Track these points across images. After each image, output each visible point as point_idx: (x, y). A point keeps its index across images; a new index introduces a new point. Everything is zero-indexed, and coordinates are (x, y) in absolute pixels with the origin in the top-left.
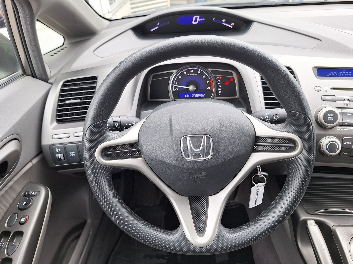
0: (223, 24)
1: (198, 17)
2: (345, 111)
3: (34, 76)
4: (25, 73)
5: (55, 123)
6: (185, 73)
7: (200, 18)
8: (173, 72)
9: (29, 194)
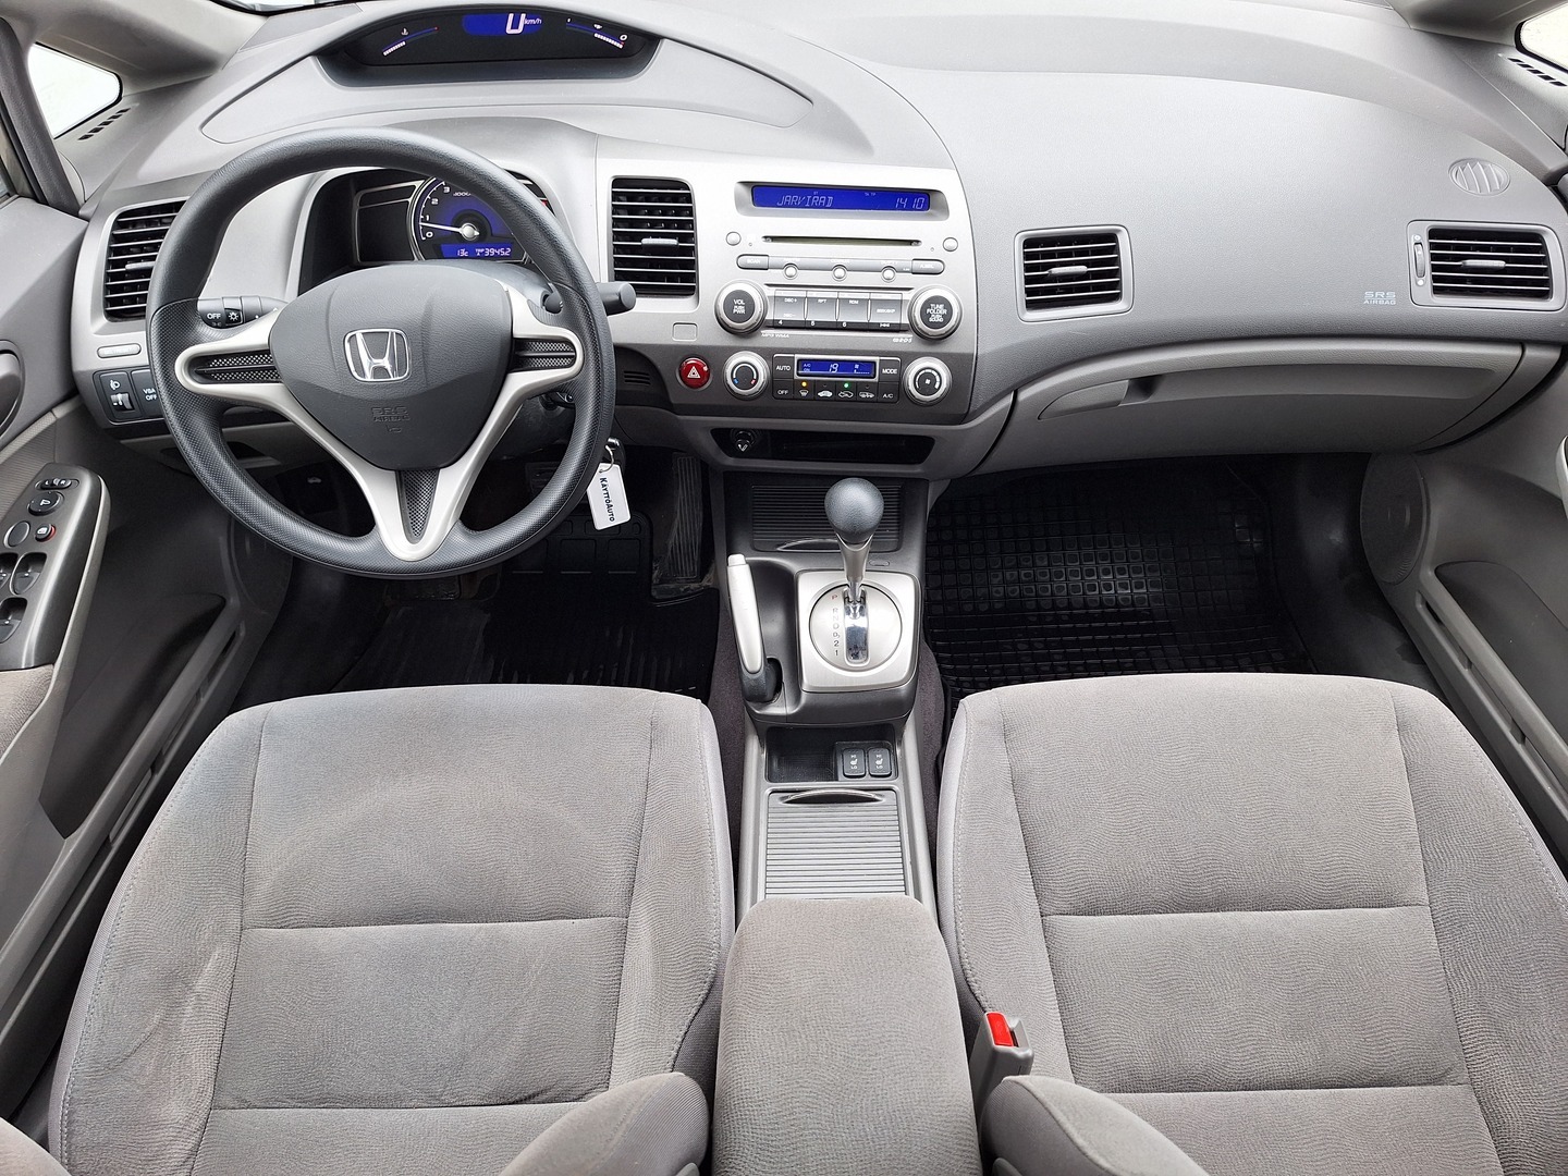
0: (595, 35)
2: (782, 292)
3: (39, 198)
4: (13, 191)
5: (103, 320)
6: (447, 190)
7: (526, 18)
8: (414, 187)
9: (53, 484)
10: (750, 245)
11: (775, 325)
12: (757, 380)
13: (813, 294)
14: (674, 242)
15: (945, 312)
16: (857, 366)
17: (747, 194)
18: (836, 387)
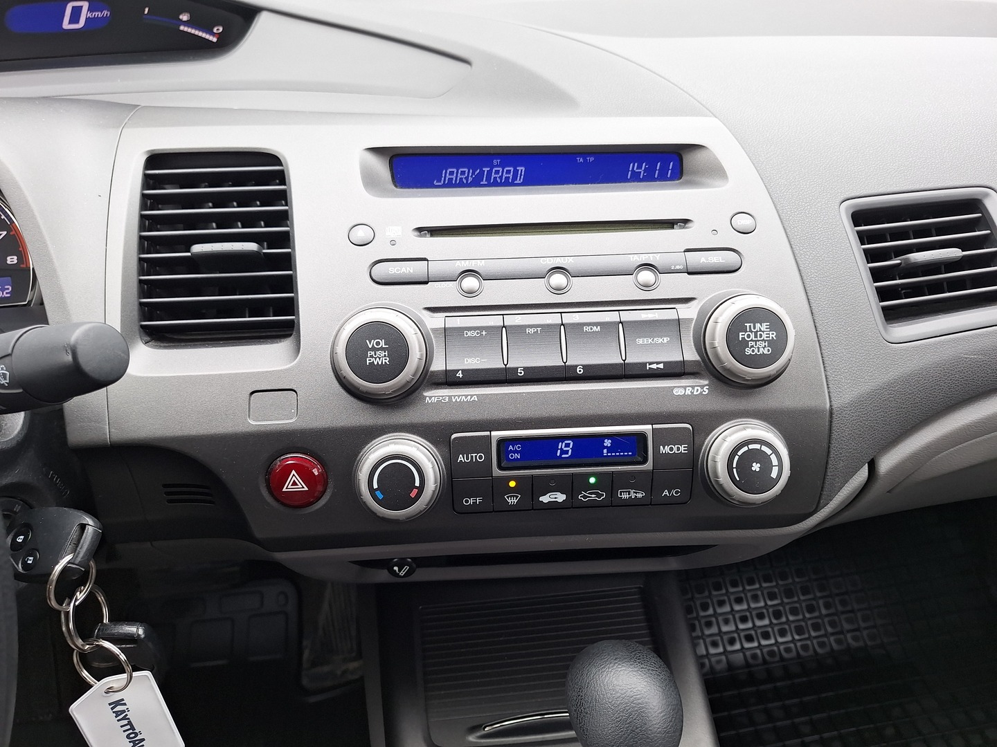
0: (182, 28)
1: (85, 5)
2: (457, 321)
7: (90, 10)
10: (393, 243)
11: (449, 380)
12: (421, 488)
13: (514, 320)
14: (252, 246)
15: (773, 335)
16: (608, 443)
17: (382, 168)
18: (572, 486)
